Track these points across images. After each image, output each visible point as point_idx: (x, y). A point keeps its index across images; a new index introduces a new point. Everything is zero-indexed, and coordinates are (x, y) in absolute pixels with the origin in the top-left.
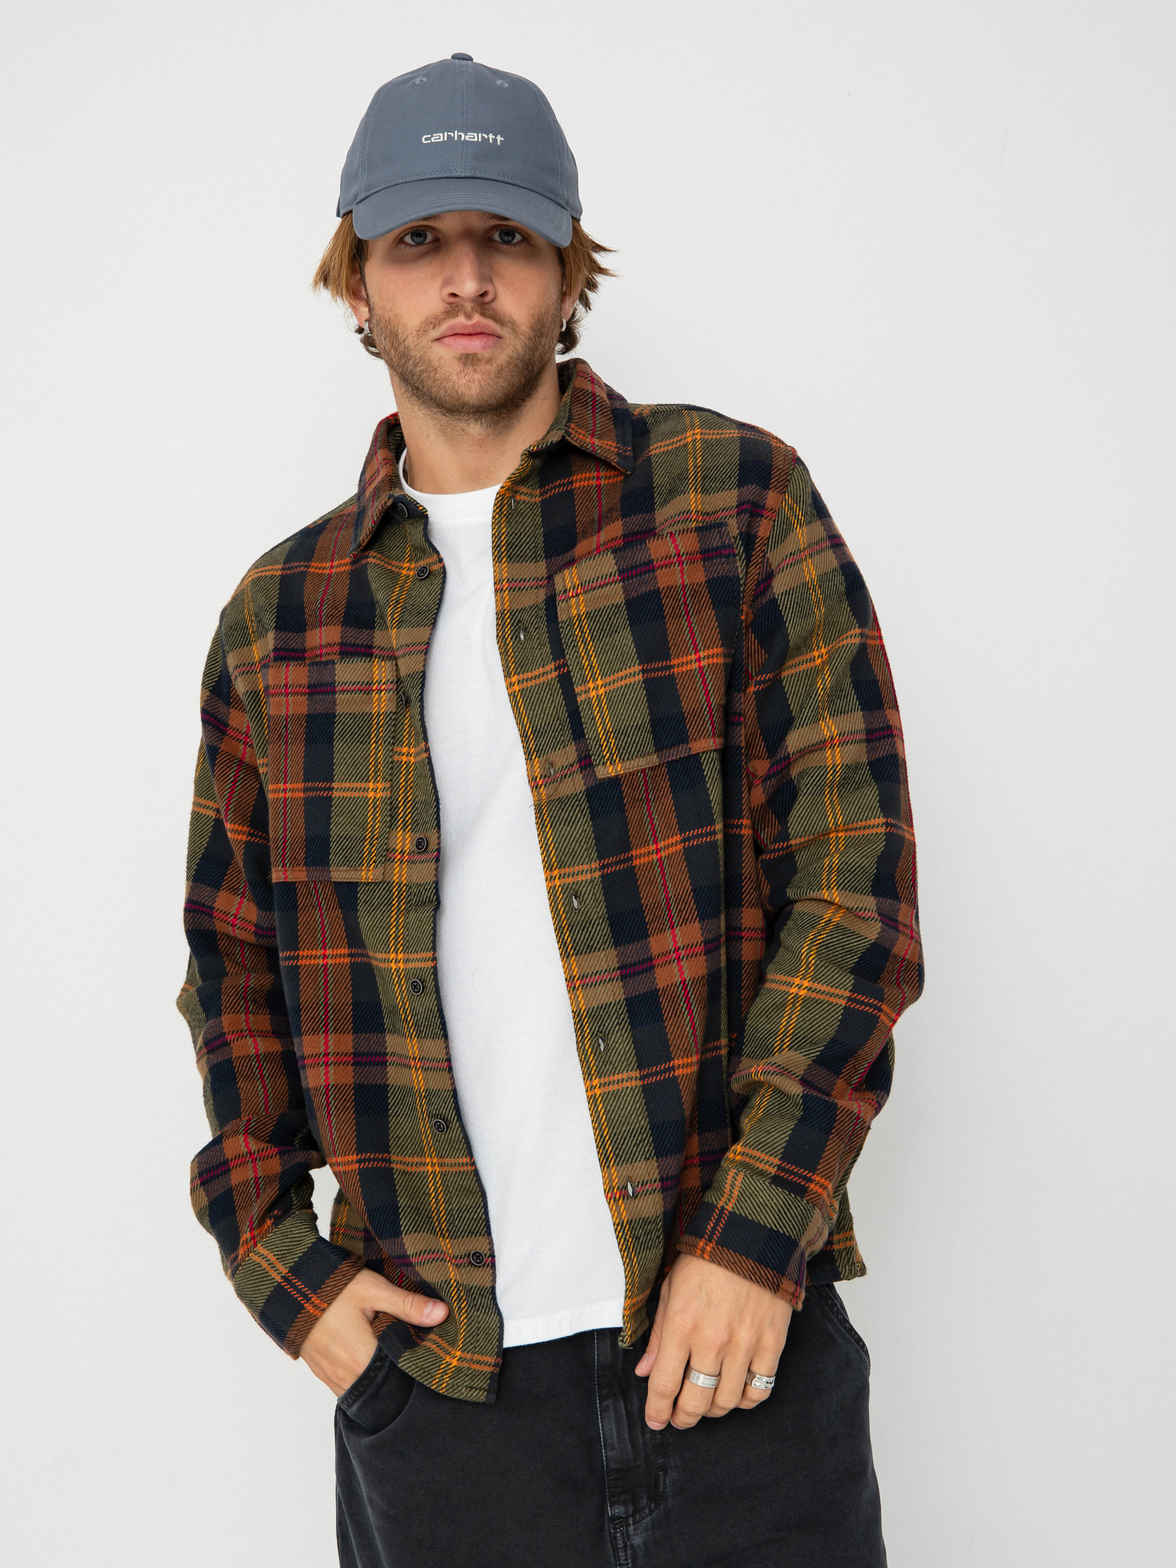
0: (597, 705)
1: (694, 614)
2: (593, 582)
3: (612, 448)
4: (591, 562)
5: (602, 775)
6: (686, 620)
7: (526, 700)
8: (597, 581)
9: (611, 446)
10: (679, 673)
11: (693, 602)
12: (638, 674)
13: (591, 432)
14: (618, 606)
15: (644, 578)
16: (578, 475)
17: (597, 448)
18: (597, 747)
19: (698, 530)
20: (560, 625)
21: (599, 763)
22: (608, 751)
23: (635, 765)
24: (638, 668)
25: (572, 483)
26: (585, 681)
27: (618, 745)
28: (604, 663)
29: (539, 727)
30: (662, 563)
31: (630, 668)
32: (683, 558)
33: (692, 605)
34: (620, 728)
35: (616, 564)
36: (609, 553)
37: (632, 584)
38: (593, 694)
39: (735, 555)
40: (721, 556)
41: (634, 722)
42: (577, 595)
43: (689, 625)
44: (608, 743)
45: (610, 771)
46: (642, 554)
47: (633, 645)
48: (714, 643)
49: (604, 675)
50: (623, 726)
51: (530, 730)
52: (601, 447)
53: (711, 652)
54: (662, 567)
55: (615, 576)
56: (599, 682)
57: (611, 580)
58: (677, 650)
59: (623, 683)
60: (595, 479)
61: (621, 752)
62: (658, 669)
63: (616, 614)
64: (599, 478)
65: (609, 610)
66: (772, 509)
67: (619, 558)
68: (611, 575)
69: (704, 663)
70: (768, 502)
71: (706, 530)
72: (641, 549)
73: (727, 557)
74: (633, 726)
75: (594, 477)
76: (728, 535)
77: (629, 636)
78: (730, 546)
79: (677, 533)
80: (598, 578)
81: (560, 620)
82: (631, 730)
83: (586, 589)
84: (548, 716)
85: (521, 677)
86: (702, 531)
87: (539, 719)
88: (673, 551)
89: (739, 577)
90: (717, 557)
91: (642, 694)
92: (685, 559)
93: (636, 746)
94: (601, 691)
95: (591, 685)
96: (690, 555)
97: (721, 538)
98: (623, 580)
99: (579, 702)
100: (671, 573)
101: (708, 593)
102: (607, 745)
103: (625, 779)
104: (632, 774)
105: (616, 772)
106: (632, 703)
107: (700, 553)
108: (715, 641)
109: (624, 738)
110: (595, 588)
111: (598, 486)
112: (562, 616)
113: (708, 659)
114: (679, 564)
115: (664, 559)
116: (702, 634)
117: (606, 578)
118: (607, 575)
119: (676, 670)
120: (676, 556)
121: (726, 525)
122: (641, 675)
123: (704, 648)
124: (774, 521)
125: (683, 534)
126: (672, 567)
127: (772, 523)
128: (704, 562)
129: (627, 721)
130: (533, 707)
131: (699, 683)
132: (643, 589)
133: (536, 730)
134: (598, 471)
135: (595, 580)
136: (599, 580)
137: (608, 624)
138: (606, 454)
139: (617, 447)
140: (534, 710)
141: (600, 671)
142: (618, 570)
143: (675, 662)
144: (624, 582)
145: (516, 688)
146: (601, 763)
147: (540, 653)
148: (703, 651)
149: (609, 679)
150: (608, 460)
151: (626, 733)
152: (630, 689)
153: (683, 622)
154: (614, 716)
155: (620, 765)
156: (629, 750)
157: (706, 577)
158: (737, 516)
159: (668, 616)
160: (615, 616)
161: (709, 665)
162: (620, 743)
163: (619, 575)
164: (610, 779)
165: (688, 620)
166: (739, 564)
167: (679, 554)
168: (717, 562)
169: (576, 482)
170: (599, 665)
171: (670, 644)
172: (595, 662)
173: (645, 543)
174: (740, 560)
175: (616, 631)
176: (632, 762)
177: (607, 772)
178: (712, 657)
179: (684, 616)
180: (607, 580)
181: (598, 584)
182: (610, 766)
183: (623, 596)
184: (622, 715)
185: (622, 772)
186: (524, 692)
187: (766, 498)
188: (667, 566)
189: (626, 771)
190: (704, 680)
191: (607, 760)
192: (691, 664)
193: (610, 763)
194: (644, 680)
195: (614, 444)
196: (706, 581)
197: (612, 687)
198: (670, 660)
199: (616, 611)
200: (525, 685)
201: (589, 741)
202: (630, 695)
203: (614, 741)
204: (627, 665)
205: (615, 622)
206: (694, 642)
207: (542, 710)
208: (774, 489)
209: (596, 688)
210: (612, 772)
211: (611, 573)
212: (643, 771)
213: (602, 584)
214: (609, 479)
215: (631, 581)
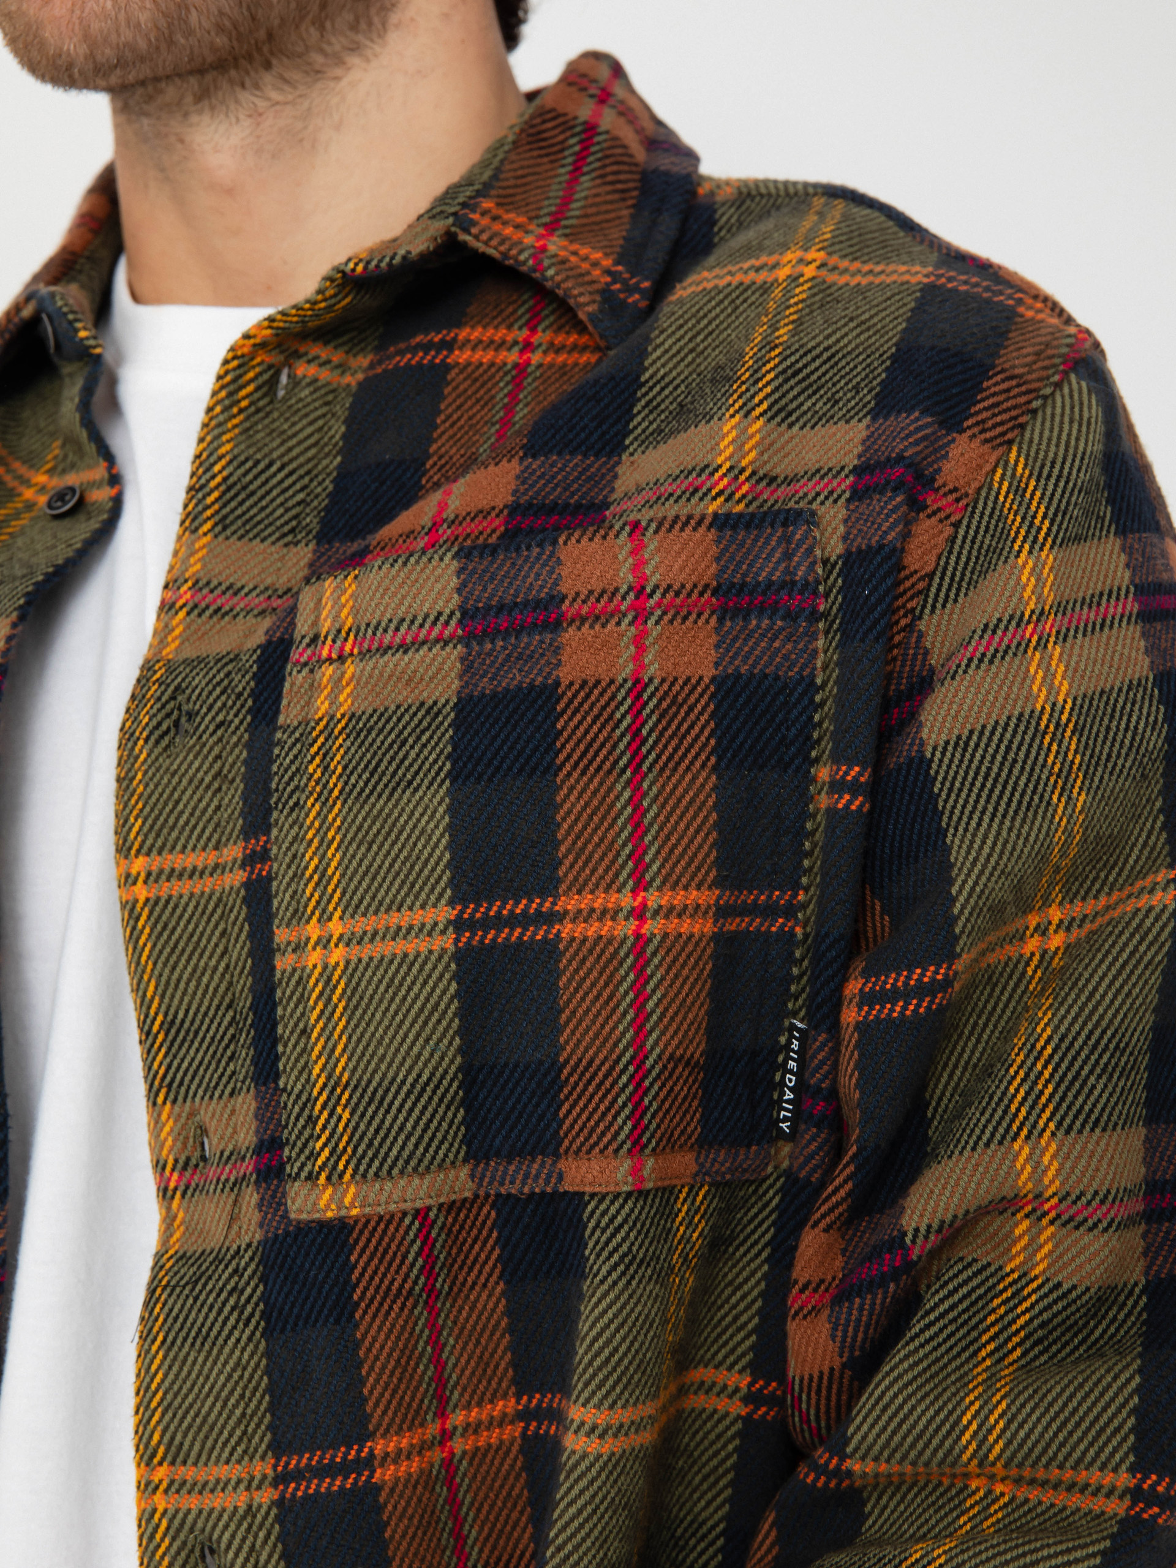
0: (321, 994)
1: (655, 771)
2: (385, 631)
3: (596, 272)
4: (393, 571)
5: (300, 1211)
6: (628, 783)
7: (161, 934)
8: (397, 629)
9: (595, 264)
10: (573, 939)
11: (661, 734)
12: (443, 932)
13: (547, 219)
14: (433, 711)
15: (528, 644)
16: (473, 327)
17: (546, 263)
18: (302, 1121)
19: (721, 522)
20: (279, 735)
21: (298, 1174)
22: (328, 1140)
23: (395, 1197)
24: (445, 913)
25: (449, 345)
26: (298, 916)
27: (355, 1129)
28: (356, 871)
29: (181, 1015)
30: (585, 610)
31: (423, 907)
32: (652, 602)
33: (656, 743)
34: (369, 1082)
35: (459, 591)
36: (449, 555)
37: (489, 654)
38: (314, 957)
39: (815, 616)
40: (774, 613)
41: (409, 1072)
42: (341, 658)
43: (635, 801)
44: (331, 1115)
45: (322, 1204)
46: (538, 575)
47: (444, 841)
48: (695, 874)
49: (351, 909)
50: (377, 1078)
51: (160, 1018)
52: (564, 262)
53: (679, 898)
54: (583, 620)
55: (447, 624)
56: (336, 927)
57: (434, 634)
58: (583, 869)
59: (399, 947)
60: (516, 349)
61: (360, 1151)
62: (512, 921)
63: (423, 732)
64: (528, 346)
65: (407, 717)
66: (956, 490)
67: (471, 575)
68: (437, 619)
69: (652, 927)
70: (946, 466)
71: (748, 526)
72: (538, 559)
73: (791, 617)
74: (403, 1082)
75: (516, 343)
76: (810, 551)
77: (441, 810)
78: (809, 588)
79: (654, 525)
80: (403, 620)
81: (281, 720)
82: (397, 1093)
83: (366, 645)
84: (206, 991)
85: (156, 862)
86: (734, 528)
87: (184, 994)
88: (625, 577)
89: (812, 683)
90: (761, 611)
91: (444, 992)
92: (658, 604)
93: (404, 1144)
94: (337, 955)
95: (313, 930)
96: (677, 594)
97: (788, 556)
98: (467, 639)
99: (278, 975)
100: (604, 643)
101: (712, 716)
102: (327, 1121)
103: (361, 1232)
104: (387, 1220)
105: (339, 1209)
106: (413, 1013)
107: (715, 592)
108: (698, 869)
109: (375, 1113)
110: (390, 647)
111: (521, 369)
112: (289, 714)
113: (667, 917)
114: (635, 618)
115: (592, 599)
116: (668, 838)
117: (421, 626)
118: (427, 616)
119: (567, 929)
120: (632, 595)
121: (811, 519)
122: (451, 934)
123: (663, 883)
124: (957, 525)
125: (669, 530)
126: (611, 626)
127: (949, 531)
128: (721, 620)
129: (390, 1065)
130: (174, 958)
131: (625, 985)
132: (515, 678)
133: (173, 1022)
134: (533, 331)
135: (393, 626)
136: (403, 630)
137: (393, 758)
138: (569, 284)
139: (608, 272)
140: (174, 968)
141: (344, 893)
142: (460, 607)
143: (569, 903)
144: (467, 646)
145: (141, 892)
146: (303, 1175)
147: (216, 802)
148: (659, 889)
149: (363, 924)
150: (572, 302)
151: (383, 1099)
152: (414, 970)
153: (619, 787)
154: (359, 1040)
155: (352, 1189)
156: (383, 1151)
157: (717, 664)
158: (848, 501)
159: (568, 767)
160: (419, 738)
161: (666, 935)
162: (362, 1127)
163: (460, 623)
164: (323, 1226)
165: (634, 784)
166: (820, 643)
167: (643, 588)
168: (758, 626)
169: (461, 349)
170: (343, 875)
171: (563, 848)
172: (334, 864)
173: (555, 542)
174: (827, 633)
175: (410, 783)
176: (388, 1186)
177: (315, 1204)
178: (679, 916)
179: (623, 771)
180: (424, 632)
181: (398, 640)
182: (325, 1188)
183: (455, 686)
184: (380, 1043)
185: (355, 1212)
186: (158, 909)
187: (946, 456)
188: (597, 618)
189: (368, 1210)
190: (642, 980)
191: (322, 1168)
192: (613, 919)
193: (329, 1178)
194: (458, 950)
195: (607, 263)
196: (713, 679)
197: (366, 951)
198: (557, 897)
199: (425, 724)
200: (165, 889)
201: (284, 1097)
202: (410, 989)
203: (346, 1115)
204: (417, 897)
205: (413, 754)
206: (637, 856)
207: (194, 971)
208: (976, 430)
209: (324, 943)
210: (328, 1206)
211: (440, 614)
212: (421, 1214)
213: (409, 639)
214: (558, 351)
215: (489, 646)
